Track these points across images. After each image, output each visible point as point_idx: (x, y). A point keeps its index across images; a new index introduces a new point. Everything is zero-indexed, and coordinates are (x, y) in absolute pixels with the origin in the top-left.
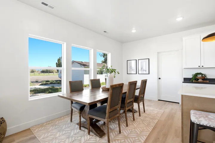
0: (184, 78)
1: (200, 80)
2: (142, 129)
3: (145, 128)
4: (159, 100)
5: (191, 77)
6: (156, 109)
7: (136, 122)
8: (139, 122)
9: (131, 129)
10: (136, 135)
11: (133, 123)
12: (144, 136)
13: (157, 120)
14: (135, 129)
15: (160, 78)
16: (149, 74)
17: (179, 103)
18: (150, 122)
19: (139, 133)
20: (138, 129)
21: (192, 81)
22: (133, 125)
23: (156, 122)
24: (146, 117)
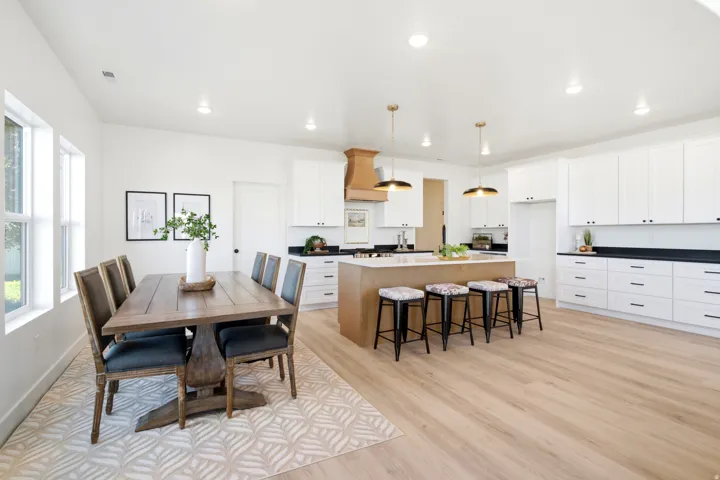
1: (318, 250)
15: (236, 251)
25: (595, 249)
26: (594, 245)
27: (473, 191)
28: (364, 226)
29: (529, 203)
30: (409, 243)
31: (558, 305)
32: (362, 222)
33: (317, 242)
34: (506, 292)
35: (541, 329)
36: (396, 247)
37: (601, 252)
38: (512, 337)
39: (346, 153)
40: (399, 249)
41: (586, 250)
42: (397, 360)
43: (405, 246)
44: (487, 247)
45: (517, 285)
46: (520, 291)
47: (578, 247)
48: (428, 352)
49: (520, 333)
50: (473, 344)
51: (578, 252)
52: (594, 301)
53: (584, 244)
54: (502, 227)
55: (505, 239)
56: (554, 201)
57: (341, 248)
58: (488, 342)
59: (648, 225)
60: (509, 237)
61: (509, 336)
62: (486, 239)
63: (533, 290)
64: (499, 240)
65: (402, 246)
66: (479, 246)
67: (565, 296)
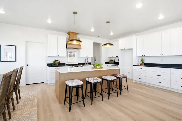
0: (47, 64)
1: (57, 65)
2: (29, 112)
3: (31, 110)
4: (26, 85)
5: (52, 63)
6: (29, 93)
7: (18, 110)
8: (21, 109)
9: (18, 118)
10: (27, 119)
11: (15, 113)
12: (35, 115)
13: (37, 99)
14: (21, 116)
15: (27, 65)
16: (16, 61)
17: (43, 83)
18: (32, 103)
19: (28, 116)
20: (24, 114)
21: (53, 65)
22: (16, 114)
23: (37, 101)
24: (24, 102)
25: (144, 64)
26: (144, 63)
27: (106, 44)
28: (74, 57)
29: (125, 50)
30: (89, 62)
31: (134, 81)
32: (74, 55)
33: (57, 62)
34: (116, 80)
35: (128, 92)
36: (85, 63)
37: (147, 65)
38: (118, 96)
39: (68, 33)
40: (86, 64)
41: (142, 64)
42: (70, 111)
43: (88, 63)
44: (113, 63)
45: (120, 77)
46: (121, 79)
47: (140, 63)
48: (84, 106)
49: (121, 94)
50: (103, 100)
51: (139, 65)
52: (144, 81)
53: (141, 62)
54: (117, 57)
55: (118, 61)
56: (132, 49)
57: (66, 64)
58: (109, 99)
59: (162, 56)
60: (119, 60)
61: (117, 96)
62: (113, 61)
63: (126, 78)
64: (116, 61)
65: (87, 63)
66: (111, 63)
67: (136, 79)
